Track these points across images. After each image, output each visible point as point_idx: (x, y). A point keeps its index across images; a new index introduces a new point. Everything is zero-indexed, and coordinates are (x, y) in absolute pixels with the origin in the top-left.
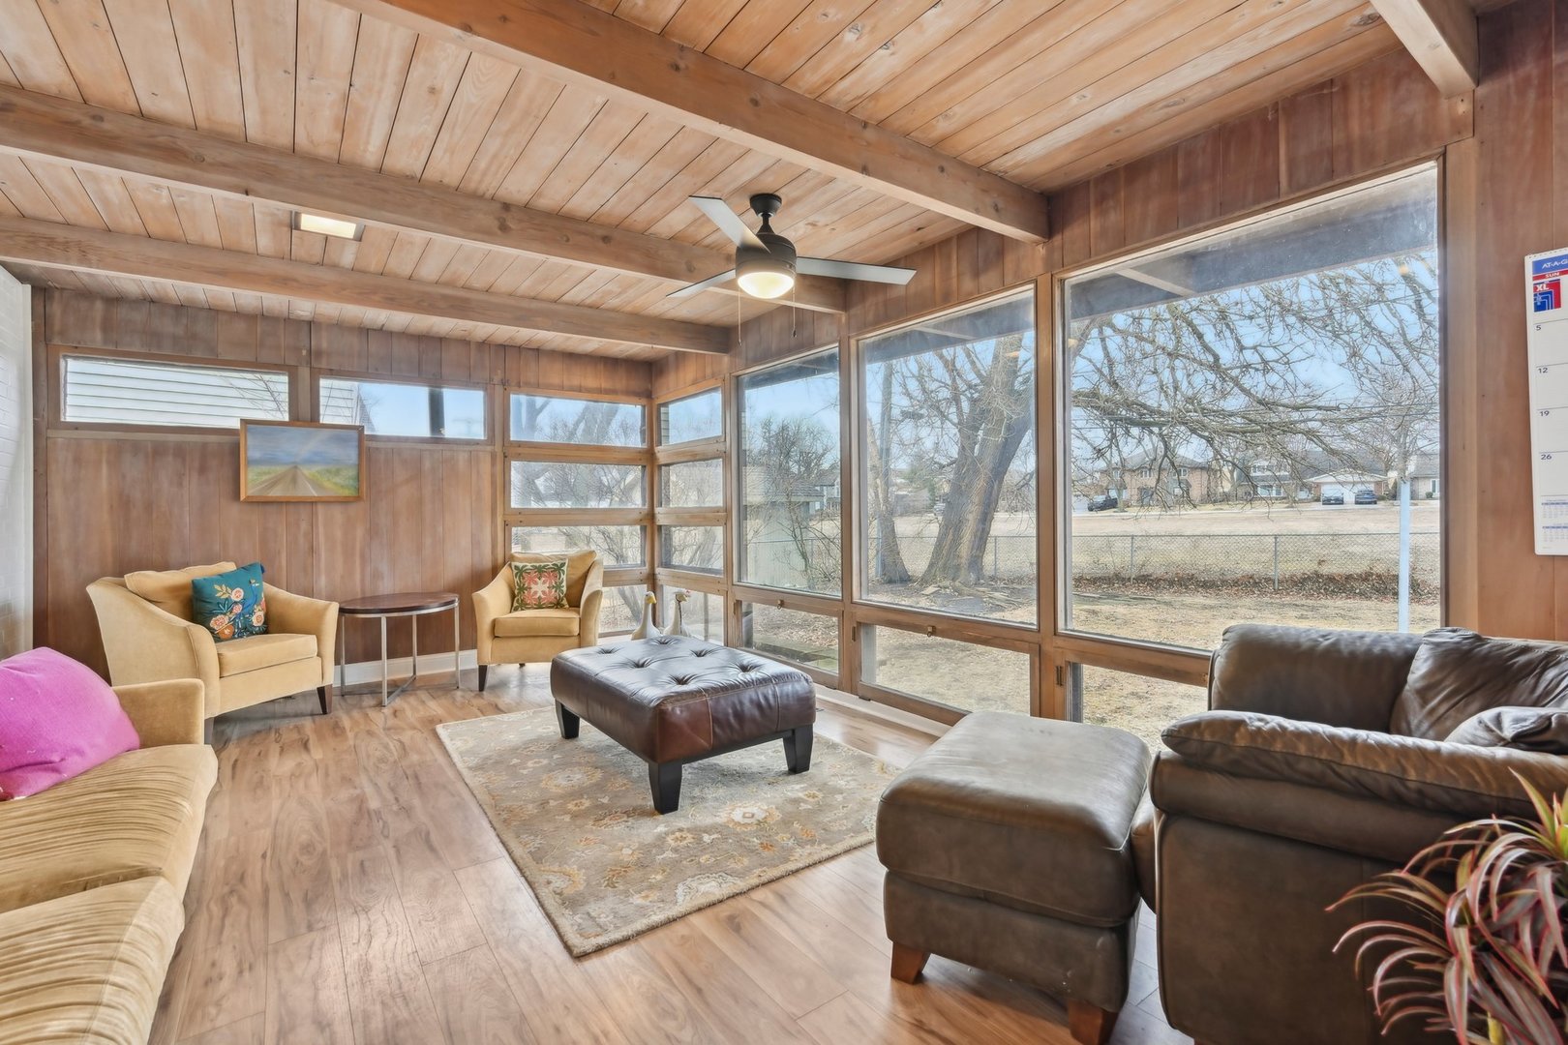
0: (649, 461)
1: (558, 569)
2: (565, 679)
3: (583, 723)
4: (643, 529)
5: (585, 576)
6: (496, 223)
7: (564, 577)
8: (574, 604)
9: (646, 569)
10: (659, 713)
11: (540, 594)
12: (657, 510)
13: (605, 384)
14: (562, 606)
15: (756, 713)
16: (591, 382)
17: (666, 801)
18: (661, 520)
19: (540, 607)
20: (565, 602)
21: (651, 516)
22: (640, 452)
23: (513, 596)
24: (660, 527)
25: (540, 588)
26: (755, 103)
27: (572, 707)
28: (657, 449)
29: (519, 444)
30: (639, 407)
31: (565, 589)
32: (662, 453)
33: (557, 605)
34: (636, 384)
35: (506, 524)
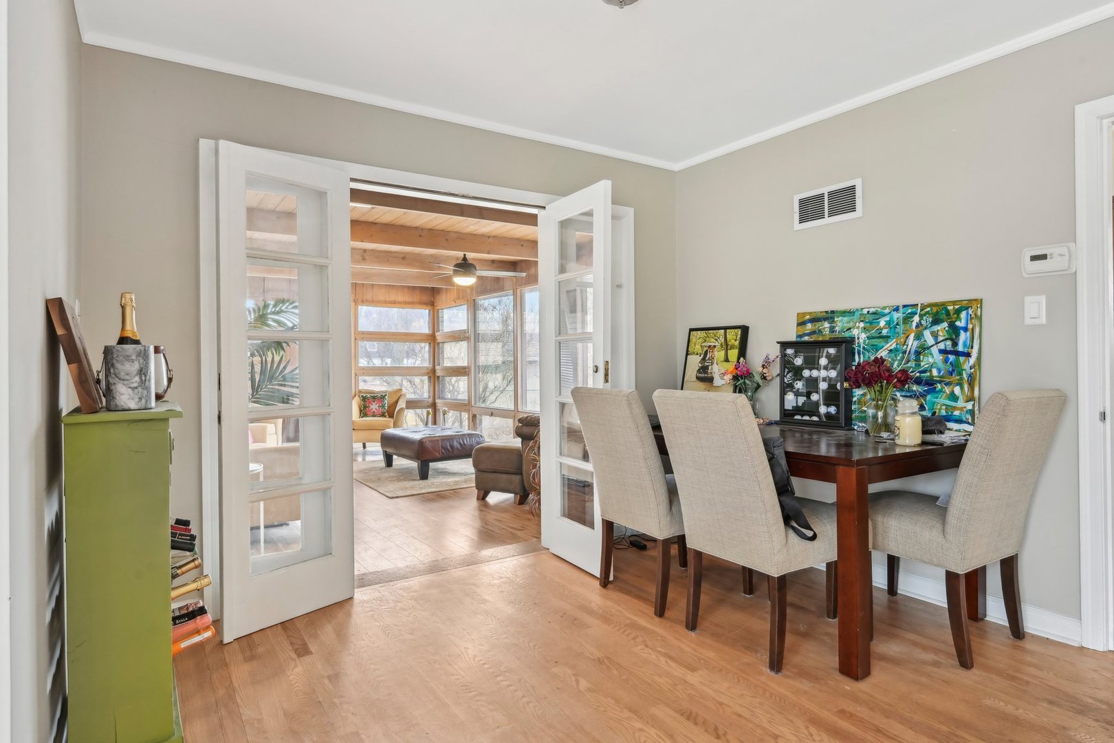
0: (432, 339)
1: (383, 397)
2: (387, 440)
3: (395, 457)
4: (430, 378)
5: (397, 402)
6: (361, 258)
7: (386, 401)
8: (391, 416)
9: (431, 400)
10: (421, 442)
11: (374, 410)
12: (437, 367)
13: (407, 298)
14: (385, 416)
15: (459, 446)
16: (400, 298)
17: (424, 475)
18: (439, 373)
19: (374, 416)
20: (386, 414)
21: (434, 371)
22: (427, 335)
23: (361, 411)
24: (439, 377)
25: (374, 407)
26: (447, 240)
27: (389, 450)
28: (436, 334)
29: (363, 333)
30: (427, 311)
31: (386, 408)
32: (439, 338)
33: (383, 415)
34: (425, 298)
35: (356, 375)
